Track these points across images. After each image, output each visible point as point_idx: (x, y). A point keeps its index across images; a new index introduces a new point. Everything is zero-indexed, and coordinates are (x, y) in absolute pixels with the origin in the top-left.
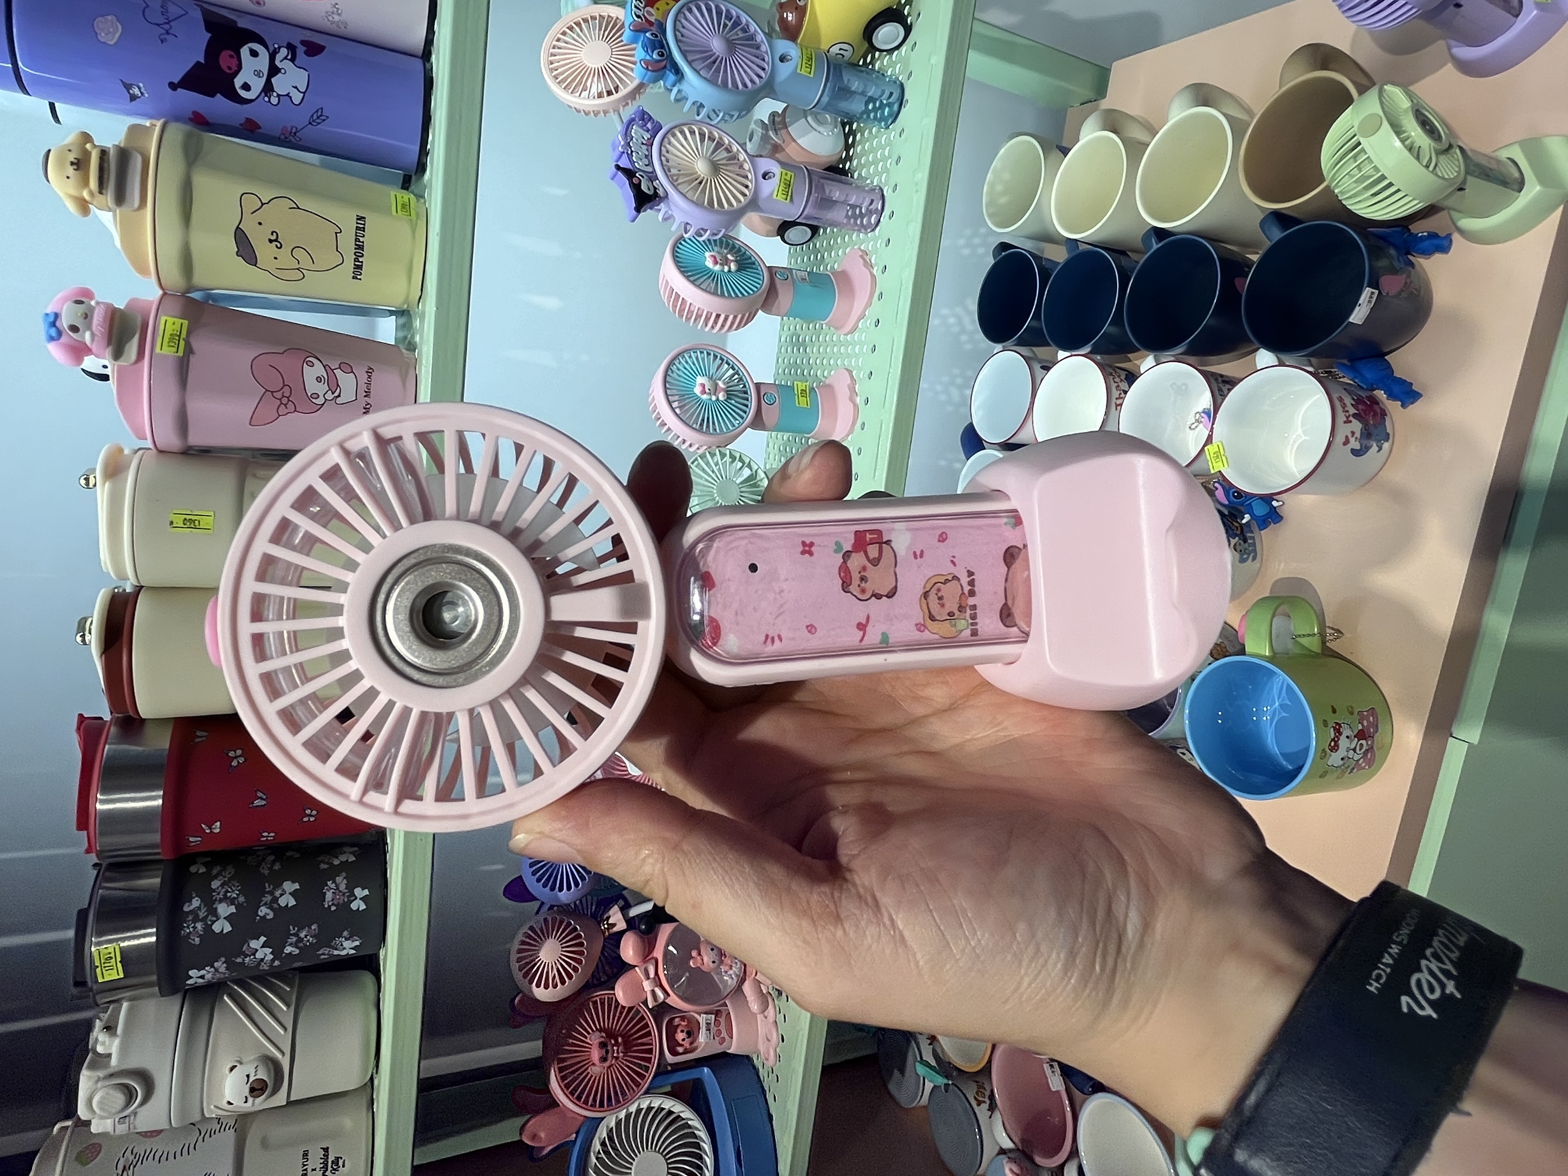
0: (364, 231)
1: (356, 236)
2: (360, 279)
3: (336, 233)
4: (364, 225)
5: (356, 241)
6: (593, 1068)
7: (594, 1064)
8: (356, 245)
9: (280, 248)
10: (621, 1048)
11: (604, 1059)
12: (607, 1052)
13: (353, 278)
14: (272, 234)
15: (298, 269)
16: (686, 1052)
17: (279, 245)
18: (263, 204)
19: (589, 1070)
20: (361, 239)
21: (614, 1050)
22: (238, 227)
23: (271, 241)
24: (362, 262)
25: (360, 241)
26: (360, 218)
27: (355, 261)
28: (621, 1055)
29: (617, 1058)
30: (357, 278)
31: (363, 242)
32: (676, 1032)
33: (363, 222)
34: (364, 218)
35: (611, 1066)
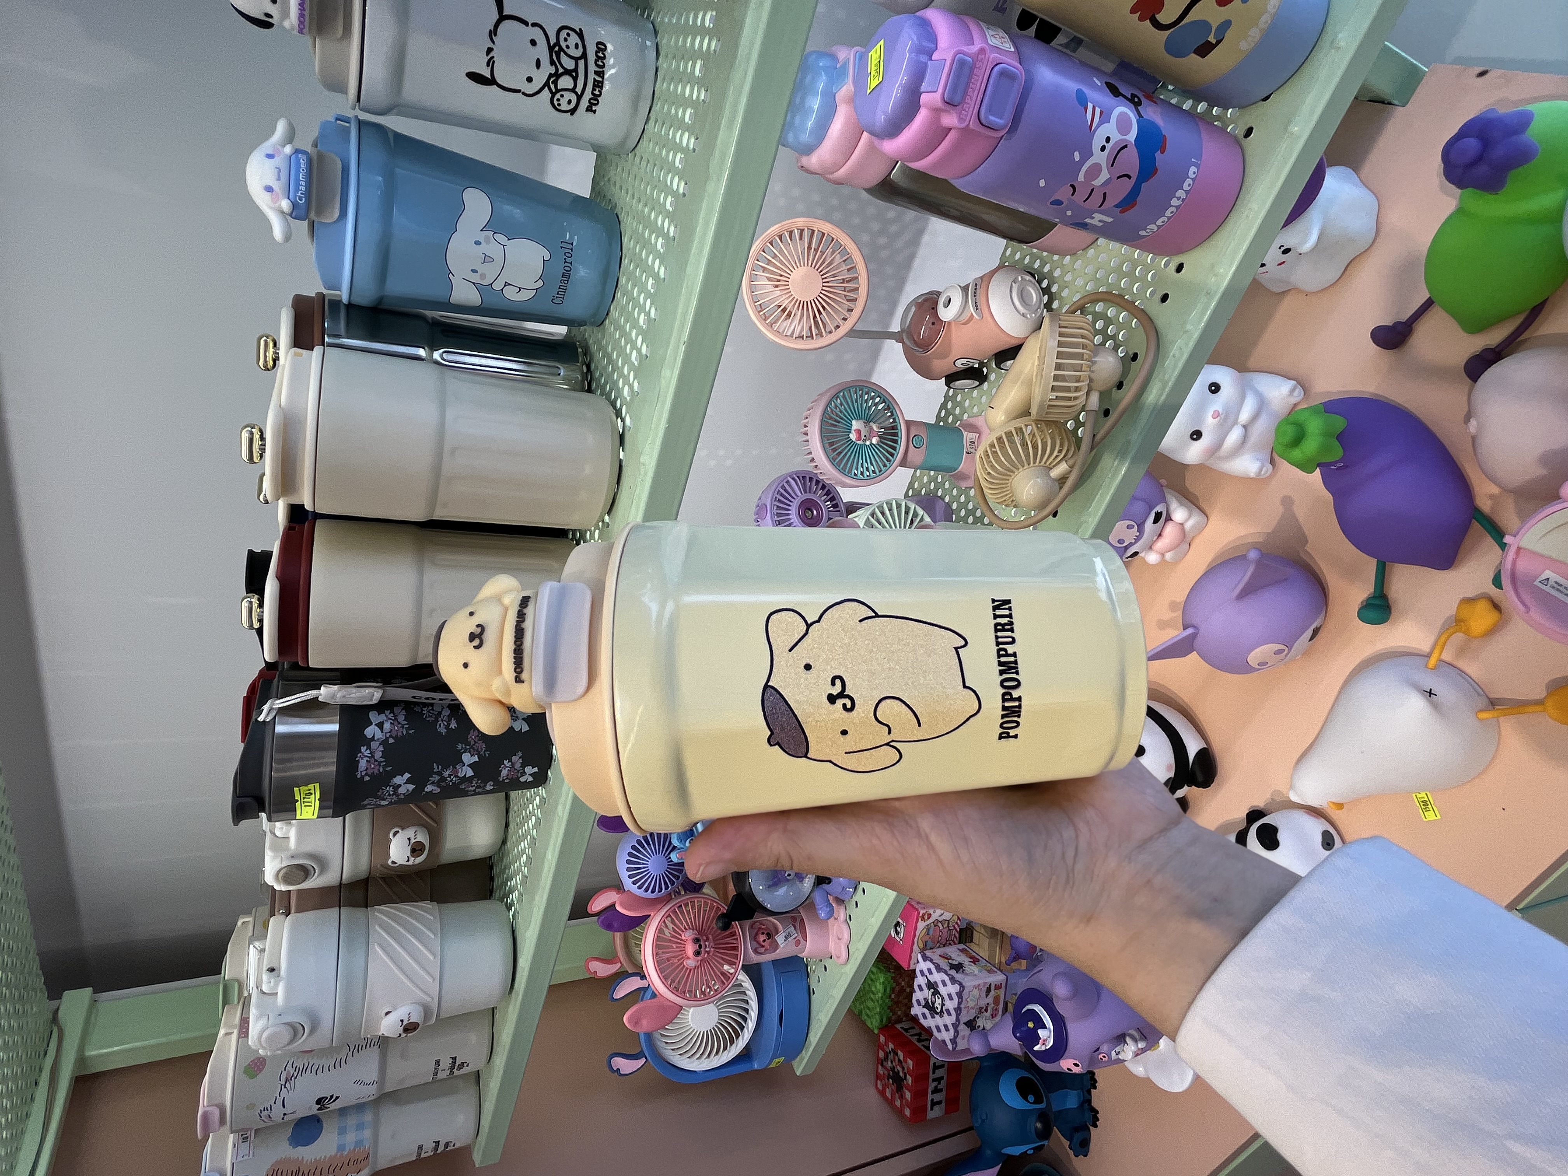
0: (1012, 630)
1: (998, 644)
2: (1016, 736)
3: (956, 649)
4: (1010, 616)
5: (999, 656)
8: (1001, 664)
9: (852, 709)
13: (1000, 738)
14: (833, 684)
15: (888, 744)
17: (849, 706)
18: (809, 626)
20: (1010, 649)
22: (767, 686)
23: (832, 699)
24: (1019, 699)
25: (1007, 655)
26: (1001, 604)
27: (1004, 700)
30: (1009, 736)
31: (1014, 655)
33: (1007, 612)
34: (1009, 602)
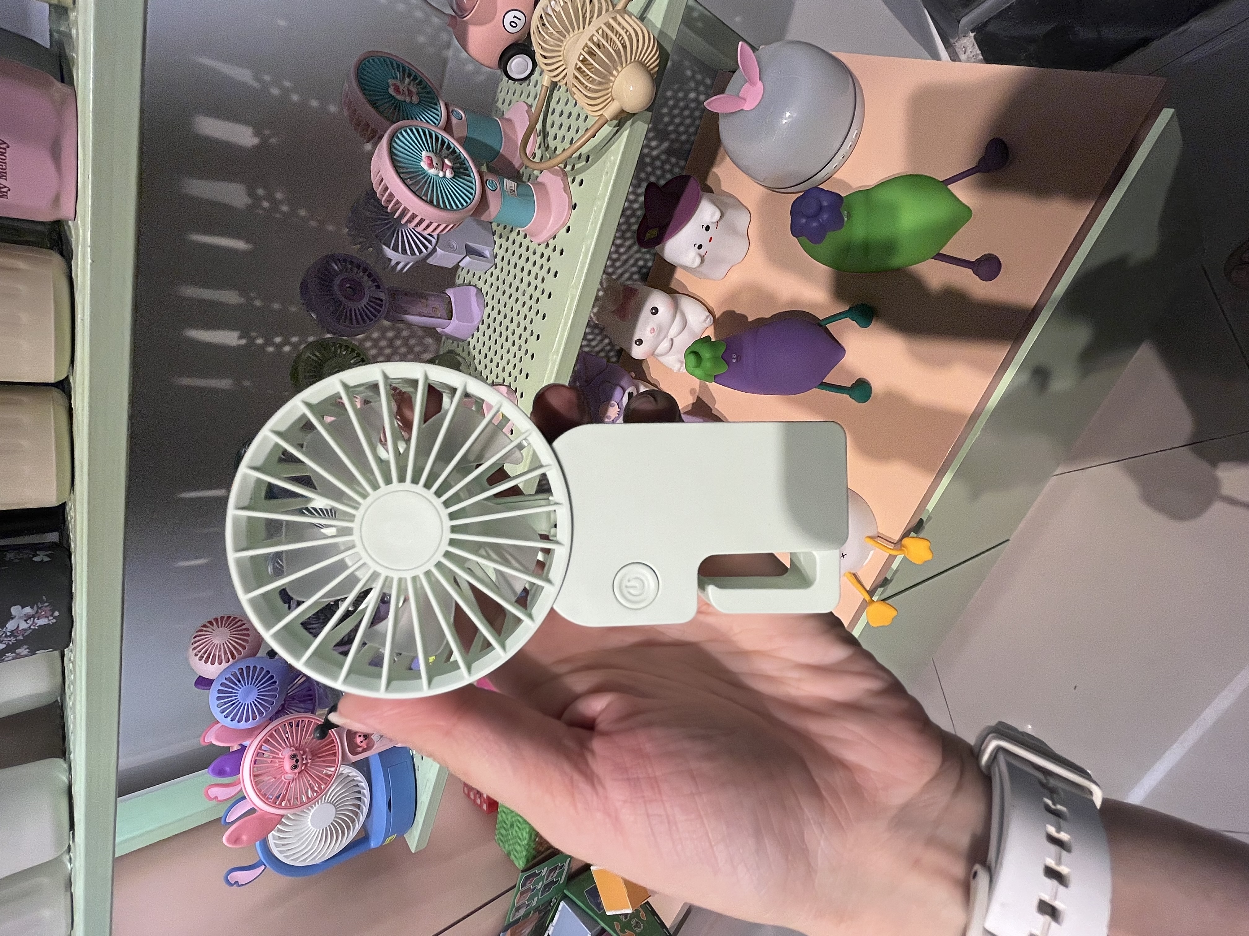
6: (286, 776)
7: (287, 773)
10: (309, 757)
11: (295, 767)
12: (297, 761)
16: (364, 750)
19: (283, 778)
21: (303, 759)
28: (309, 761)
29: (306, 764)
32: (355, 737)
35: (302, 770)
